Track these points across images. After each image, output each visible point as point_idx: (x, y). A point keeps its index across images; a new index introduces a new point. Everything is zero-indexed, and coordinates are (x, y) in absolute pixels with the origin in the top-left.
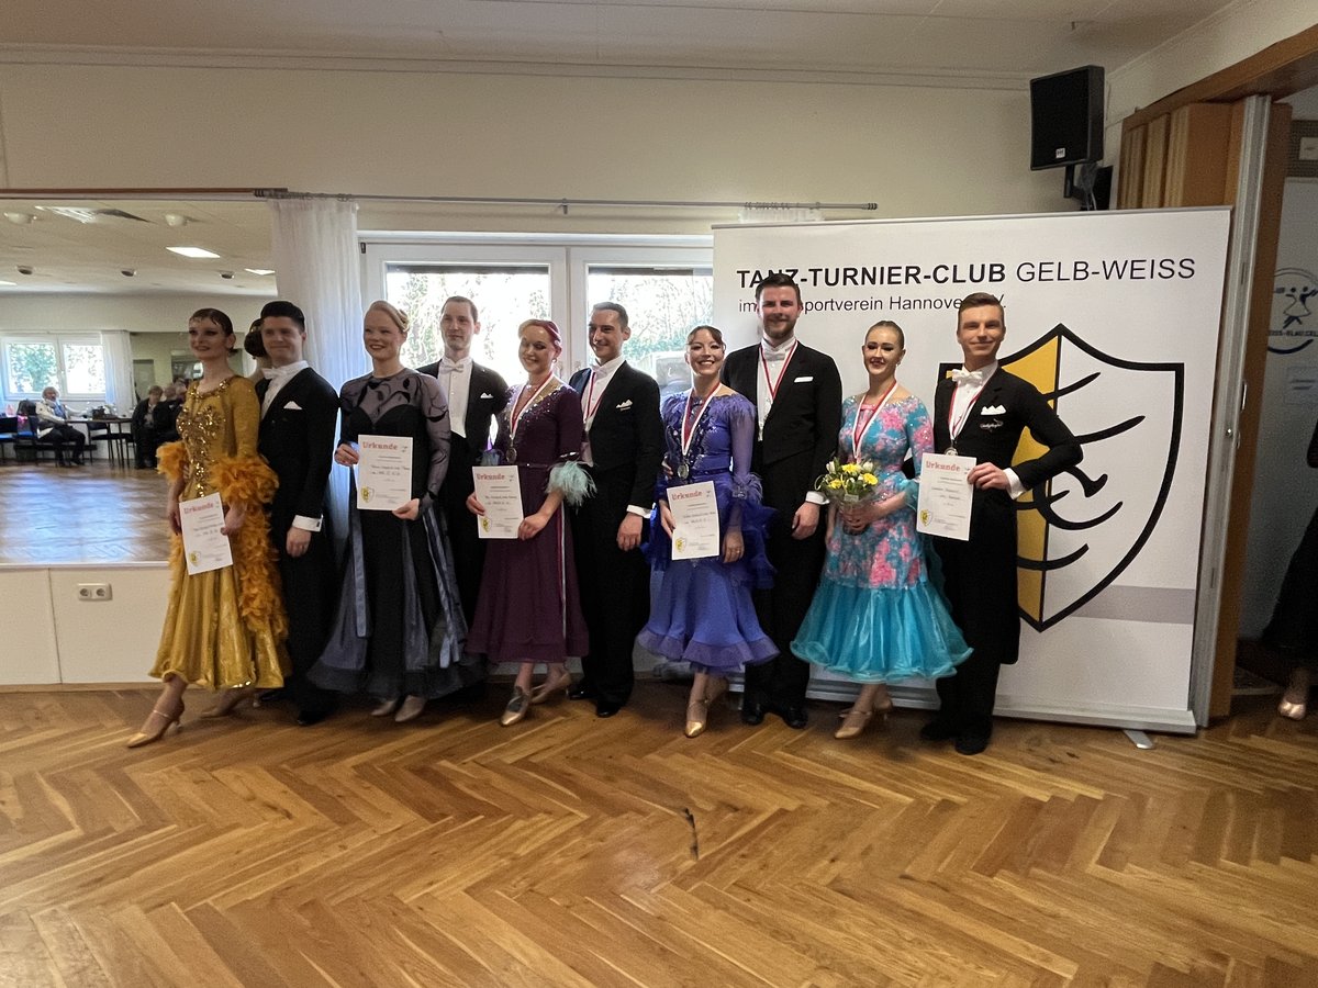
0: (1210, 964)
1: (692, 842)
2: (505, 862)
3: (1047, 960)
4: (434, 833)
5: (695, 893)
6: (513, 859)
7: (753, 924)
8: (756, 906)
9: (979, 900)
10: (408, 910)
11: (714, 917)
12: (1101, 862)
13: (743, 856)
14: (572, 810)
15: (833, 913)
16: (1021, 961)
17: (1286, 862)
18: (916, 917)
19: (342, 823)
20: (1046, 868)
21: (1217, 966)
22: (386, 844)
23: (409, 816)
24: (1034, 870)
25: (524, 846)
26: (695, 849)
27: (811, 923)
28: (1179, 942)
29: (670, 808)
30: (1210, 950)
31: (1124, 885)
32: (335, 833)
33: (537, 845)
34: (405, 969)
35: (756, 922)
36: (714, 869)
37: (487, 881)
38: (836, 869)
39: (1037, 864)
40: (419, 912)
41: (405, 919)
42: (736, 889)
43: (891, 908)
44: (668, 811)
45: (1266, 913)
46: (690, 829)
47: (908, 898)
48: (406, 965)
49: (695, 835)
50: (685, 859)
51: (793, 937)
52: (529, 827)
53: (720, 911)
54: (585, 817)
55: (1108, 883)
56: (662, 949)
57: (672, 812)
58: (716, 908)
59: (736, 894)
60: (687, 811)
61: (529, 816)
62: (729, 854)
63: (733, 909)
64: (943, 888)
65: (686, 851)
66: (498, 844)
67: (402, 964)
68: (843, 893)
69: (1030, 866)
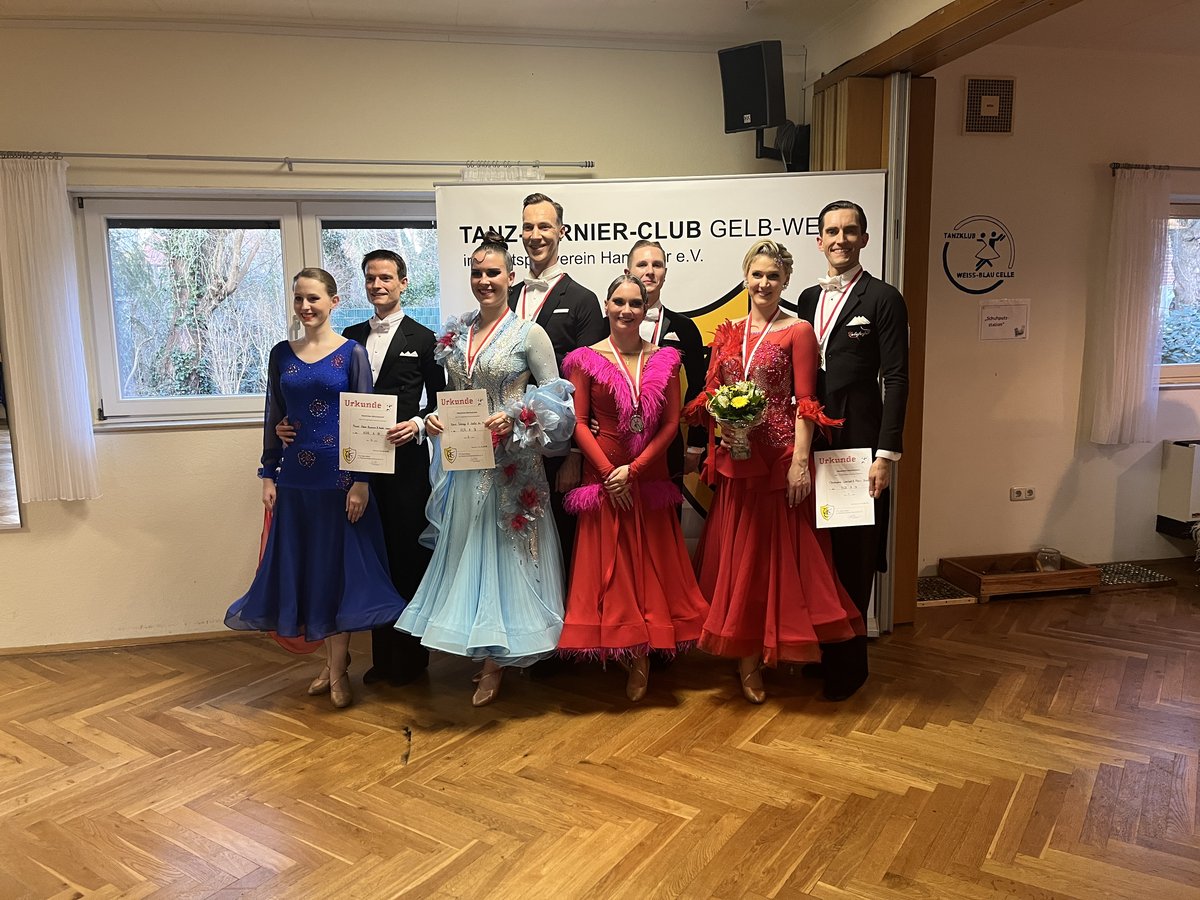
0: (804, 801)
1: (405, 752)
2: (227, 781)
3: (677, 809)
4: (161, 765)
5: (396, 789)
6: (235, 778)
7: (442, 805)
8: (449, 792)
9: (641, 774)
10: (130, 822)
11: (409, 803)
12: (753, 740)
13: (448, 758)
14: (297, 736)
15: (514, 791)
16: (657, 812)
17: (905, 729)
18: (583, 789)
19: (71, 764)
20: (705, 747)
21: (809, 803)
22: (114, 776)
23: (138, 753)
24: (696, 750)
25: (247, 768)
26: (406, 757)
27: (491, 800)
28: (787, 789)
29: (390, 728)
30: (809, 792)
31: (764, 754)
32: (64, 771)
33: (259, 766)
34: (124, 863)
35: (447, 803)
36: (417, 771)
37: (208, 796)
38: (526, 762)
39: (699, 745)
40: (140, 823)
41: (126, 828)
42: (435, 783)
43: (565, 785)
44: (389, 730)
45: (868, 765)
46: (407, 741)
47: (581, 777)
48: (125, 860)
49: (409, 746)
50: (396, 765)
51: (473, 812)
52: (254, 753)
53: (416, 799)
54: (311, 740)
55: (751, 754)
56: (358, 829)
57: (393, 731)
58: (413, 797)
59: (433, 787)
60: (406, 729)
61: (256, 744)
62: (437, 758)
63: (427, 796)
64: (613, 767)
65: (398, 758)
66: (223, 768)
67: (122, 859)
68: (526, 778)
69: (693, 747)
